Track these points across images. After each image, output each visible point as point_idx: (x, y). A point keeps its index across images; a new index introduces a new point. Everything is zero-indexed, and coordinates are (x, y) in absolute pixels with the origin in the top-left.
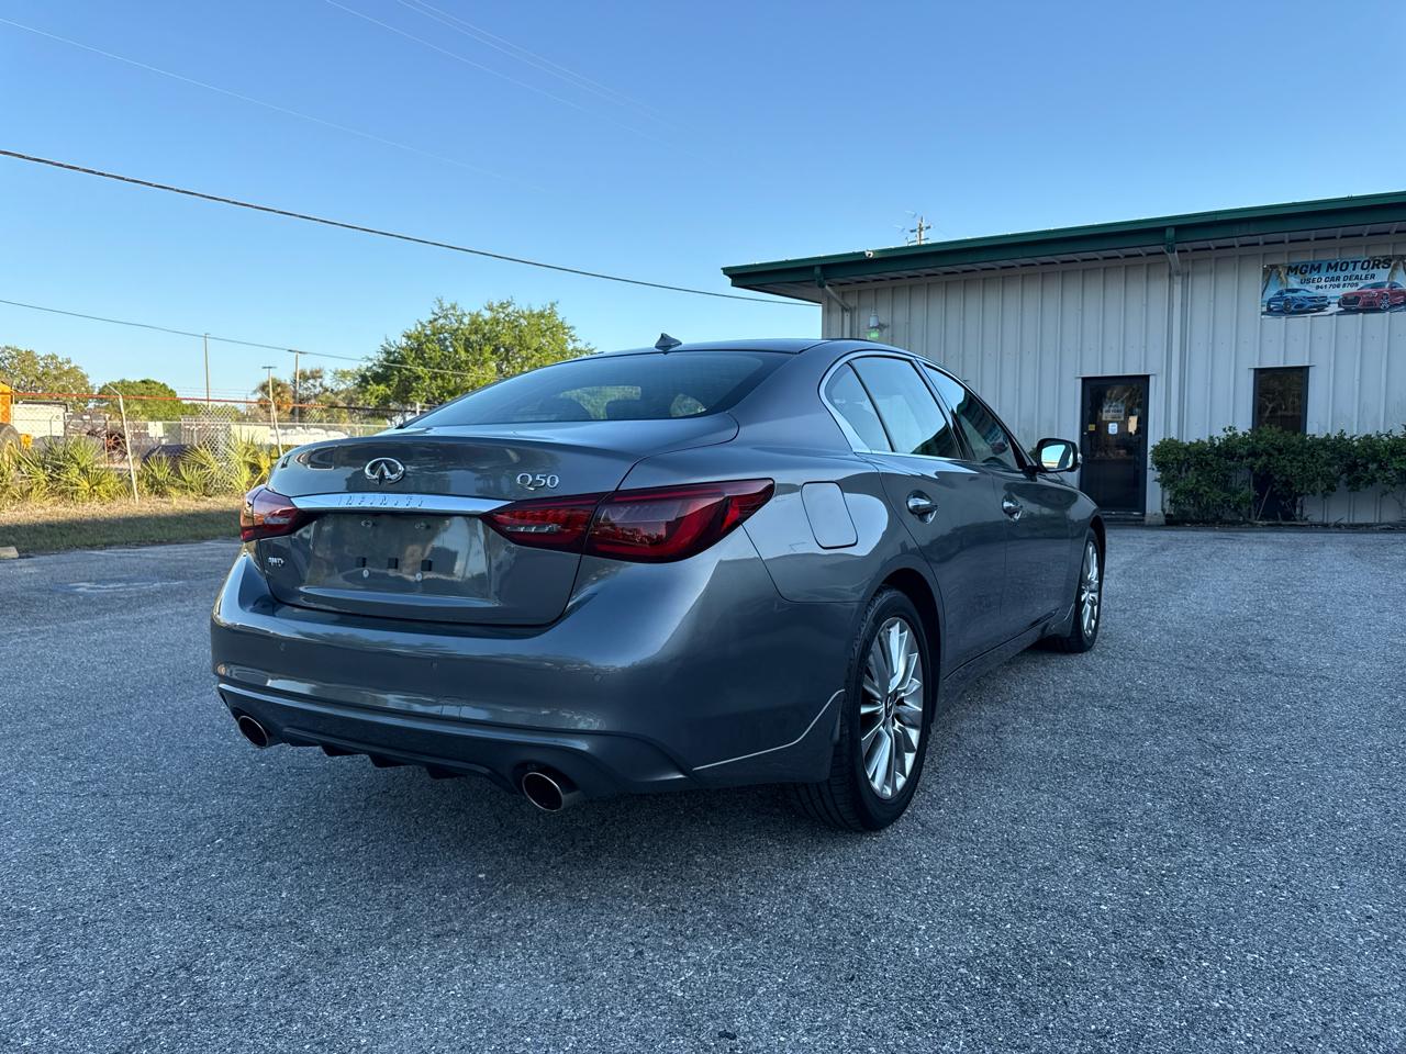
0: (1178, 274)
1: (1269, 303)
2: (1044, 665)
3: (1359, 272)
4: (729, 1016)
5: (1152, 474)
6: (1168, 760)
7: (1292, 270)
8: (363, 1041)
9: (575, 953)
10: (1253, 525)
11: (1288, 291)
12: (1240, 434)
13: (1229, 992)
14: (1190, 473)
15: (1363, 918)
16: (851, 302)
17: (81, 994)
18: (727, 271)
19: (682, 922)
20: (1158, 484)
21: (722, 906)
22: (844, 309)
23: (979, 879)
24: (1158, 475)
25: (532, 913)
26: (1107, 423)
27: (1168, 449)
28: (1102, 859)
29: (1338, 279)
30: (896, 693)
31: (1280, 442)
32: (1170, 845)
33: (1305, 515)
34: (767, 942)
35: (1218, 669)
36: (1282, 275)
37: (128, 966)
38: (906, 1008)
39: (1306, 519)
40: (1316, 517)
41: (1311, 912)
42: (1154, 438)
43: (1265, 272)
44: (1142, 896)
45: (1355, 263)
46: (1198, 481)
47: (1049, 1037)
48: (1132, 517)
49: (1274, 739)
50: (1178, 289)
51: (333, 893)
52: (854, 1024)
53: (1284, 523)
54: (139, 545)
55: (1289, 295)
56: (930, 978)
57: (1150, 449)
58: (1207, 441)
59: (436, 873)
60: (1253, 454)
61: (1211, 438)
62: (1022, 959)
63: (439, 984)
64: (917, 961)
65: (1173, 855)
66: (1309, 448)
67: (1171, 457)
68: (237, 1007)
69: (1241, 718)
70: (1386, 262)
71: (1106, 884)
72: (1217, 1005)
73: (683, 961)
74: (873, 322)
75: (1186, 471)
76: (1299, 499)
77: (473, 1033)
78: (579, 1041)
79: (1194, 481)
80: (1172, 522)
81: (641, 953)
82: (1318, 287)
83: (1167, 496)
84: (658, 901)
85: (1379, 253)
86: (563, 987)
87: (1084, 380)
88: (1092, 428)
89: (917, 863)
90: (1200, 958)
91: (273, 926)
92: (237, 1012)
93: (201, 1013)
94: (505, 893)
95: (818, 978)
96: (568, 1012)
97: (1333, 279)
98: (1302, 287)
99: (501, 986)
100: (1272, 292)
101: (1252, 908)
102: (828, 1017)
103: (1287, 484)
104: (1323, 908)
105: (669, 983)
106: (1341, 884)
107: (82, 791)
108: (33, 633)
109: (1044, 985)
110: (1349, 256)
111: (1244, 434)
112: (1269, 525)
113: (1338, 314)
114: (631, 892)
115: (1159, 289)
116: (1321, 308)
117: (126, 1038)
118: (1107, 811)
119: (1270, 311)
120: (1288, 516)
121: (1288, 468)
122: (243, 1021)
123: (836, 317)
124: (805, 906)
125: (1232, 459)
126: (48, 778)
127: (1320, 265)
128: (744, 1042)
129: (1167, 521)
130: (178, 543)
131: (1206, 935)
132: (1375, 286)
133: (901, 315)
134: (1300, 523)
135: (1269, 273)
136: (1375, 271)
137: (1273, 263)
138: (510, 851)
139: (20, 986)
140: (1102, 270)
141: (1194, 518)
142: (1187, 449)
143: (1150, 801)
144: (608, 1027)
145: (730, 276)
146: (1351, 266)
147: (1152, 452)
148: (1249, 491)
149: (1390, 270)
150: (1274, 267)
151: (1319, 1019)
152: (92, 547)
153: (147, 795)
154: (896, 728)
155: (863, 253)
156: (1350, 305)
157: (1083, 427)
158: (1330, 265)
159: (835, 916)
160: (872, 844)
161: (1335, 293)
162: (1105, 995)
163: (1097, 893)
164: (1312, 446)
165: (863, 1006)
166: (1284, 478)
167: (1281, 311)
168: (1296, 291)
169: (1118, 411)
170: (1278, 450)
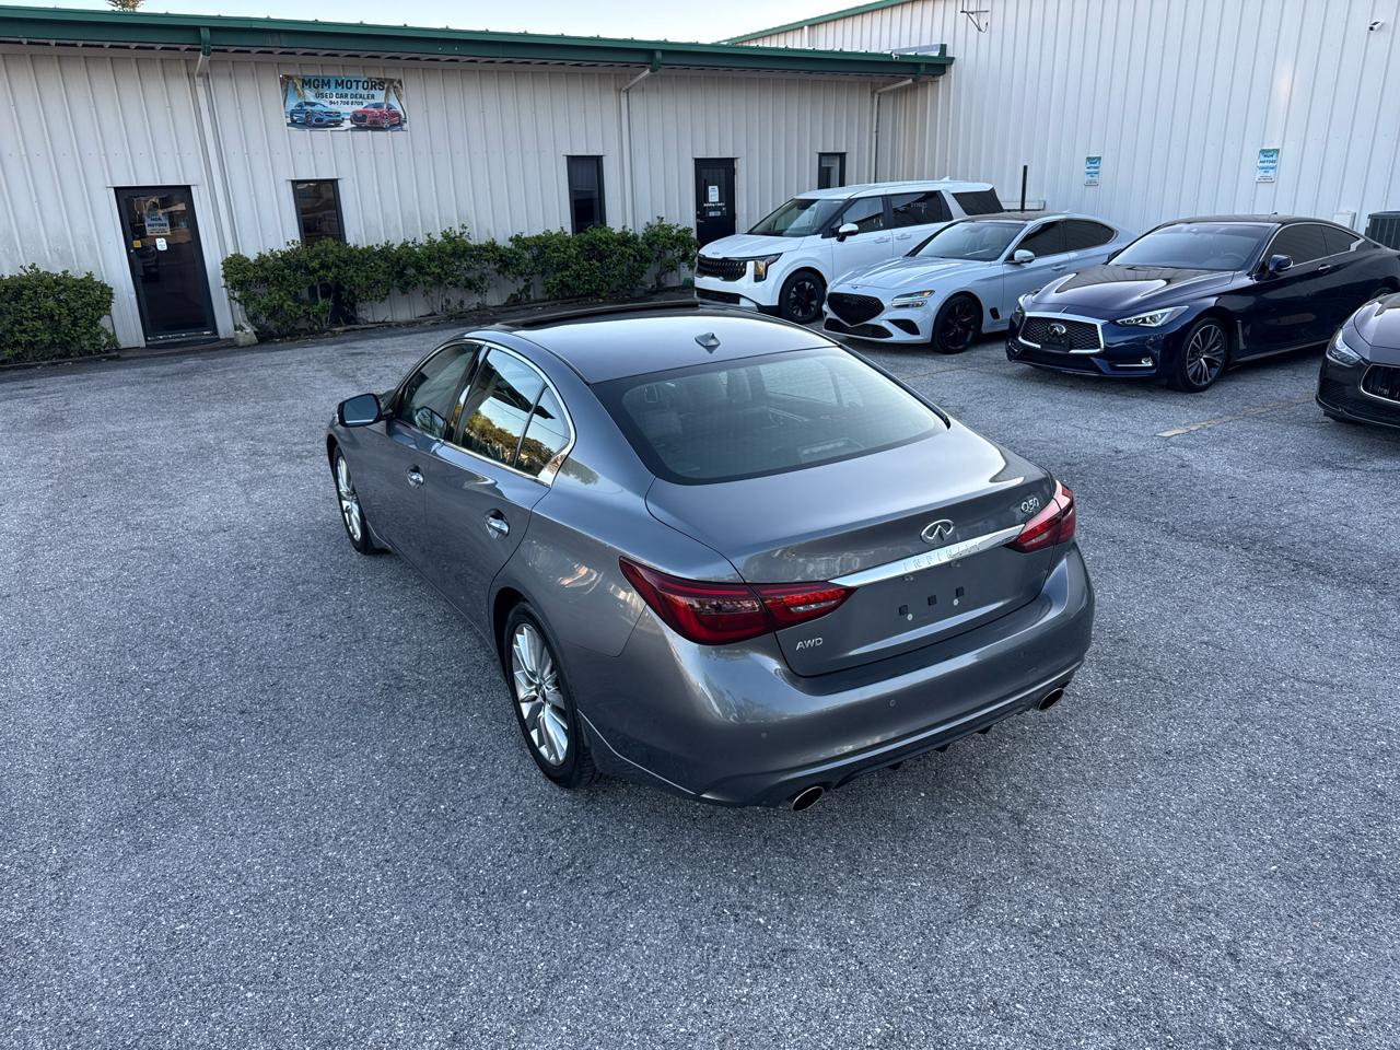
0: (200, 75)
1: (292, 115)
3: (361, 91)
7: (306, 83)
26: (153, 238)
27: (236, 264)
29: (346, 96)
36: (299, 87)
40: (370, 318)
42: (213, 259)
43: (282, 81)
45: (357, 82)
50: (201, 91)
55: (309, 108)
61: (271, 250)
70: (379, 84)
80: (264, 340)
82: (331, 103)
85: (376, 74)
87: (117, 190)
88: (137, 244)
97: (342, 96)
98: (318, 101)
100: (292, 104)
110: (352, 74)
113: (352, 129)
115: (180, 90)
116: (338, 123)
119: (293, 123)
127: (329, 81)
129: (257, 339)
132: (377, 106)
135: (286, 82)
136: (373, 92)
137: (288, 74)
140: (109, 59)
146: (354, 84)
149: (384, 91)
150: (288, 77)
156: (363, 122)
157: (128, 246)
158: (337, 81)
161: (347, 110)
167: (303, 124)
168: (313, 104)
169: (162, 225)
170: (345, 262)
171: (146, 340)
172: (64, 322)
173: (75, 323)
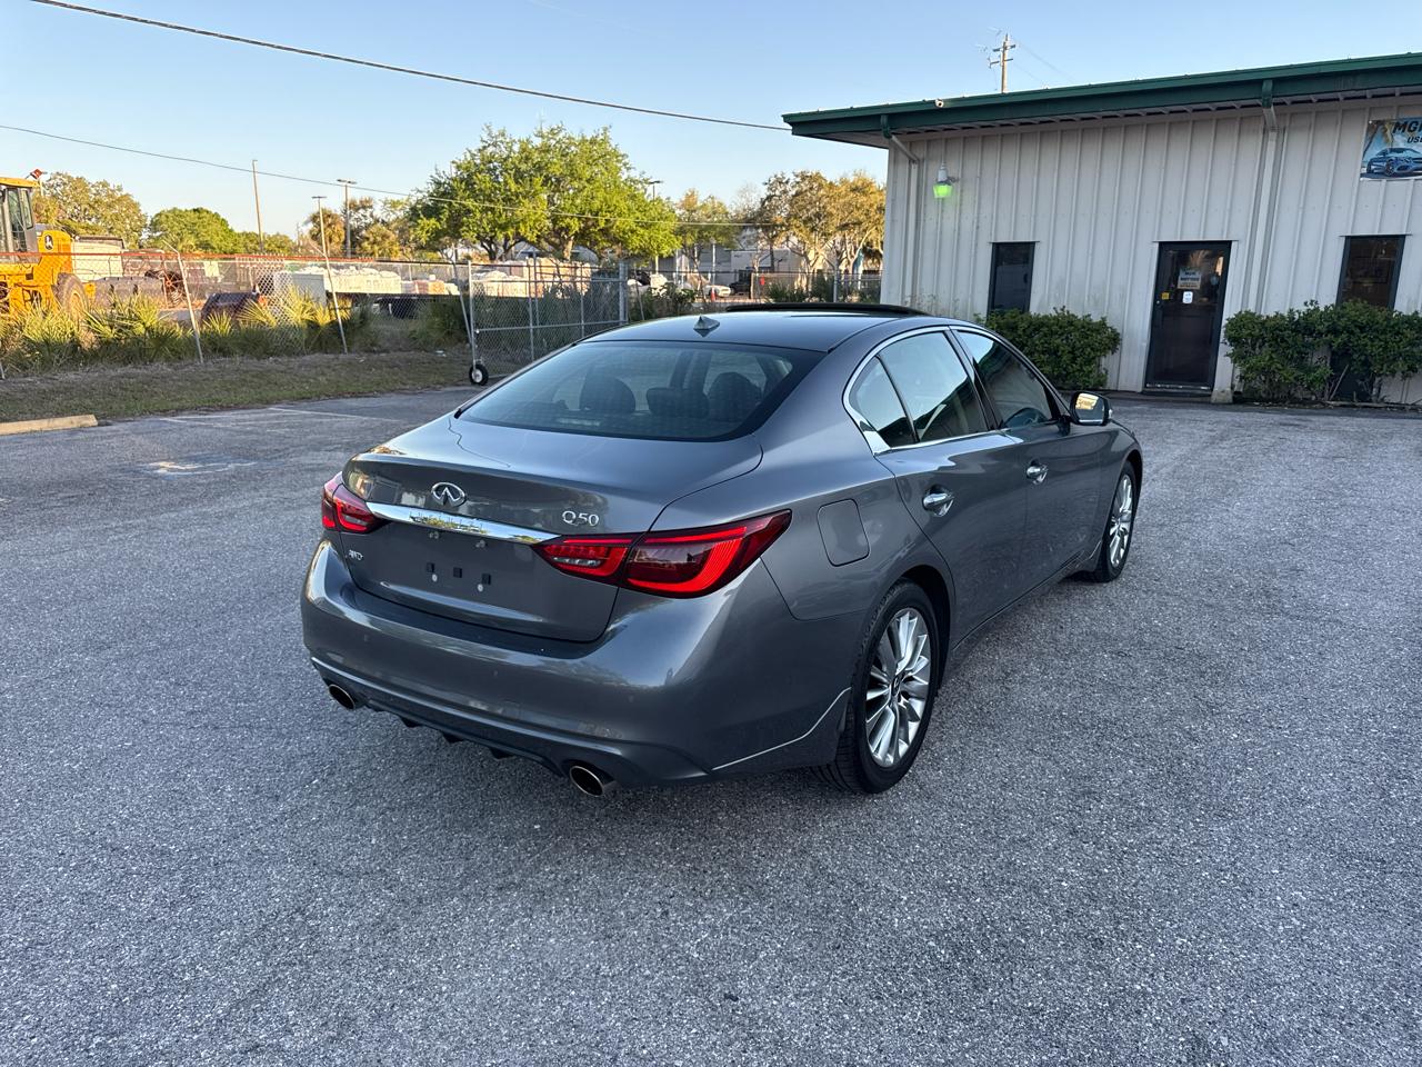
0: (1273, 129)
1: (1370, 164)
2: (1067, 597)
4: (734, 978)
5: (1225, 349)
6: (1160, 721)
7: (1400, 126)
8: (444, 988)
9: (613, 911)
10: (1325, 406)
11: (1392, 150)
12: (1322, 309)
13: (1152, 975)
14: (1264, 349)
15: (1290, 906)
16: (920, 153)
17: (222, 933)
18: (787, 118)
19: (703, 883)
20: (1229, 359)
21: (738, 868)
22: (911, 161)
23: (961, 849)
24: (1230, 350)
25: (578, 868)
26: (1182, 291)
27: (1245, 321)
28: (1074, 832)
30: (904, 673)
31: (1363, 320)
32: (1138, 820)
33: (1381, 397)
34: (772, 907)
35: (1236, 607)
36: (1388, 132)
37: (255, 908)
38: (879, 978)
39: (1382, 400)
40: (1395, 398)
41: (1246, 897)
42: (1230, 310)
43: (1370, 128)
44: (1101, 874)
46: (1271, 358)
47: (992, 1012)
48: (1199, 392)
49: (1266, 699)
50: (1272, 145)
51: (415, 840)
52: (834, 992)
53: (1358, 404)
54: (208, 411)
55: (1394, 155)
56: (903, 950)
57: (1224, 322)
58: (1286, 314)
59: (499, 823)
60: (1335, 331)
61: (1291, 310)
62: (984, 935)
63: (502, 937)
64: (894, 932)
65: (1139, 831)
66: (1393, 327)
67: (1245, 332)
68: (344, 951)
69: (1243, 671)
71: (1071, 860)
72: (1139, 987)
73: (700, 922)
74: (941, 176)
75: (1260, 347)
76: (1377, 379)
77: (530, 985)
78: (613, 997)
79: (1267, 358)
80: (1240, 400)
81: (666, 913)
83: (1238, 372)
84: (683, 859)
86: (602, 943)
87: (1162, 244)
88: (1166, 296)
89: (910, 828)
90: (1136, 940)
91: (367, 873)
92: (344, 956)
93: (316, 955)
94: (557, 845)
95: (811, 945)
96: (605, 968)
98: (1408, 146)
99: (552, 940)
100: (1374, 152)
101: (1195, 891)
102: (814, 984)
103: (1366, 363)
104: (1257, 894)
105: (687, 944)
106: (1281, 868)
107: (196, 722)
108: (127, 529)
109: (997, 960)
111: (1327, 308)
112: (1342, 406)
114: (661, 850)
115: (1251, 145)
117: (261, 976)
118: (1090, 778)
119: (1370, 173)
120: (1364, 397)
121: (1368, 348)
122: (350, 965)
123: (903, 168)
124: (807, 871)
125: (1311, 335)
126: (165, 706)
128: (743, 1004)
129: (1234, 398)
130: (244, 408)
131: (1147, 918)
133: (972, 167)
134: (1375, 405)
135: (1375, 129)
137: (1381, 119)
138: (561, 801)
139: (175, 924)
140: (1191, 123)
141: (1264, 395)
142: (1263, 323)
143: (1132, 768)
144: (636, 984)
145: (791, 124)
147: (1226, 326)
148: (1325, 369)
150: (1380, 123)
151: (1222, 1005)
152: (165, 412)
153: (250, 727)
154: (901, 704)
155: (933, 102)
157: (1156, 298)
159: (832, 883)
160: (874, 805)
162: (1046, 973)
163: (1061, 869)
164: (1396, 324)
165: (844, 974)
166: (1363, 358)
167: (1382, 173)
168: (1400, 150)
169: (1194, 279)
170: (1360, 328)
171: (1145, 387)
172: (1064, 358)
173: (1074, 360)
